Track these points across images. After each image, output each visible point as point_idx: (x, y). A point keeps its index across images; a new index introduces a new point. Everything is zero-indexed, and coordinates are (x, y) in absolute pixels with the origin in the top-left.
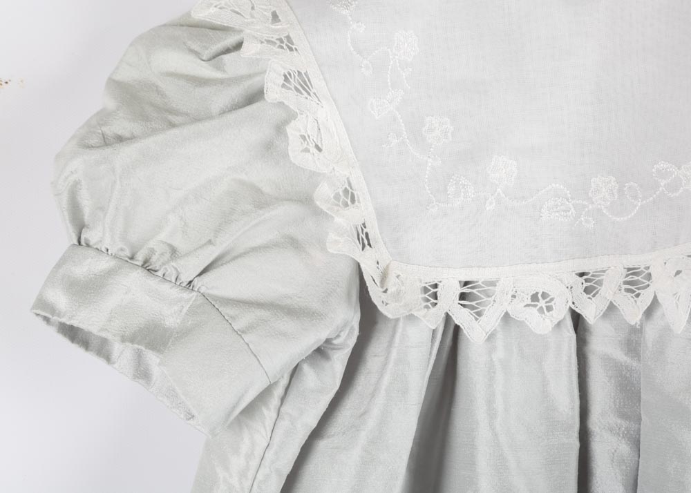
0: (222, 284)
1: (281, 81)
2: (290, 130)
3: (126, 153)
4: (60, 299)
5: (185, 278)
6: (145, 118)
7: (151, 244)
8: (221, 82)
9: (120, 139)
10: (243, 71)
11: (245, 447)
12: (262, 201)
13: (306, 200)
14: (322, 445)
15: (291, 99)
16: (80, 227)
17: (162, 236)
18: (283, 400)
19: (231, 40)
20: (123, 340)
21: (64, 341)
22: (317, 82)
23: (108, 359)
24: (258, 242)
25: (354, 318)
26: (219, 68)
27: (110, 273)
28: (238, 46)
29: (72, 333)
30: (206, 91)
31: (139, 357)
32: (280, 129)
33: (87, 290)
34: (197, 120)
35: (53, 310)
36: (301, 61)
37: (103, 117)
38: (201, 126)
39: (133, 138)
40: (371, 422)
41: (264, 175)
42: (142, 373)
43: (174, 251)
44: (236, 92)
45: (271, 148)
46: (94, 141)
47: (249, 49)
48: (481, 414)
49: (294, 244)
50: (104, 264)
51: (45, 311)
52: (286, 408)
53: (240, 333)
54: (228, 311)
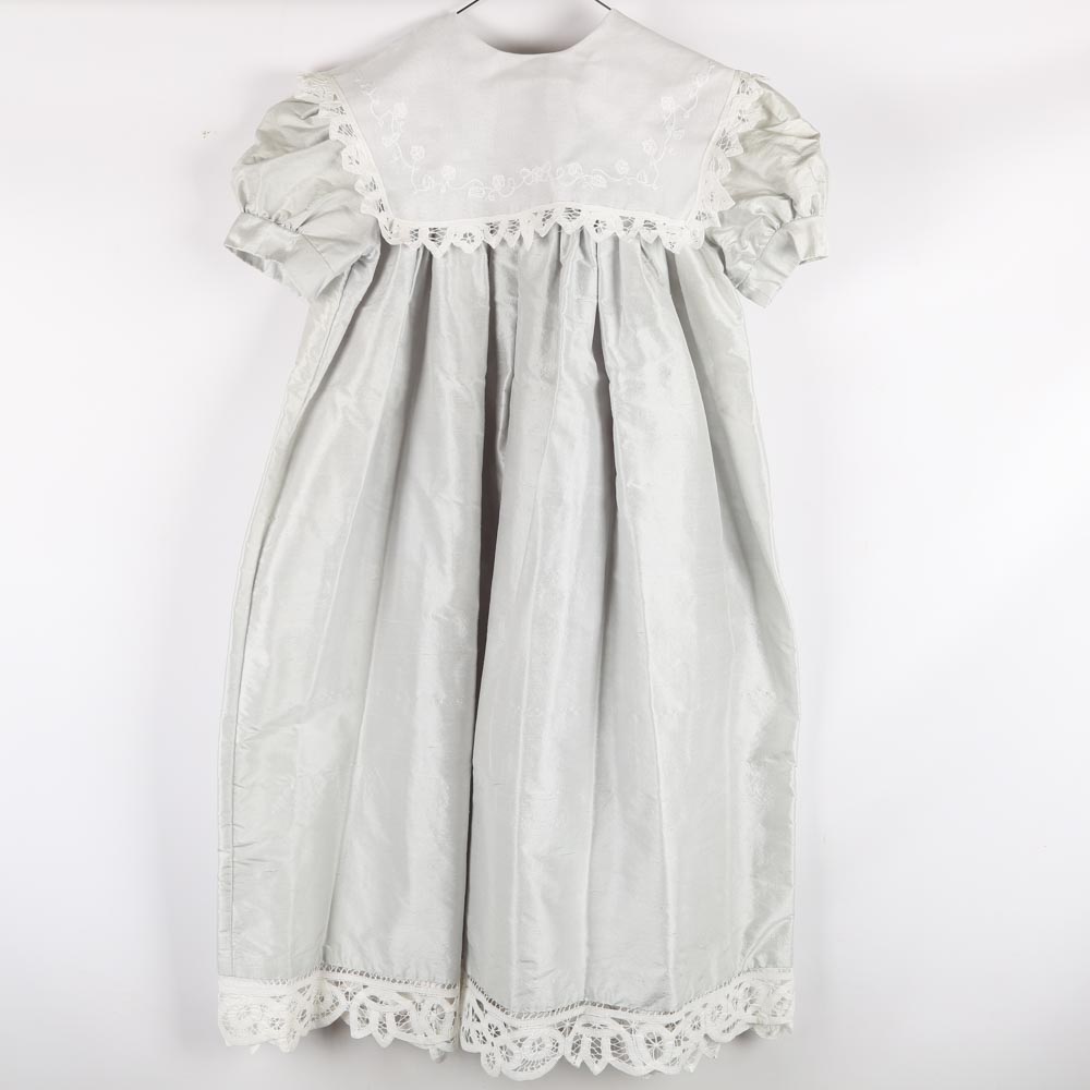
0: (313, 229)
1: (337, 129)
2: (343, 153)
3: (264, 167)
4: (237, 239)
5: (295, 227)
6: (274, 149)
7: (279, 211)
8: (310, 130)
9: (262, 160)
10: (322, 124)
11: (327, 309)
12: (330, 188)
13: (350, 188)
14: (365, 309)
15: (342, 138)
16: (245, 203)
17: (284, 208)
18: (345, 287)
19: (314, 109)
20: (267, 258)
21: (240, 260)
22: (356, 130)
23: (262, 270)
24: (327, 210)
25: (378, 248)
26: (310, 123)
27: (259, 226)
28: (316, 113)
29: (244, 256)
30: (303, 135)
31: (276, 267)
32: (338, 154)
33: (249, 234)
34: (299, 149)
35: (233, 244)
36: (348, 119)
37: (254, 149)
38: (300, 153)
39: (268, 159)
40: (387, 297)
41: (331, 176)
42: (278, 275)
43: (289, 215)
44: (318, 135)
45: (334, 162)
46: (249, 161)
47: (322, 114)
49: (346, 210)
50: (257, 221)
51: (230, 245)
52: (347, 290)
53: (320, 253)
54: (314, 243)
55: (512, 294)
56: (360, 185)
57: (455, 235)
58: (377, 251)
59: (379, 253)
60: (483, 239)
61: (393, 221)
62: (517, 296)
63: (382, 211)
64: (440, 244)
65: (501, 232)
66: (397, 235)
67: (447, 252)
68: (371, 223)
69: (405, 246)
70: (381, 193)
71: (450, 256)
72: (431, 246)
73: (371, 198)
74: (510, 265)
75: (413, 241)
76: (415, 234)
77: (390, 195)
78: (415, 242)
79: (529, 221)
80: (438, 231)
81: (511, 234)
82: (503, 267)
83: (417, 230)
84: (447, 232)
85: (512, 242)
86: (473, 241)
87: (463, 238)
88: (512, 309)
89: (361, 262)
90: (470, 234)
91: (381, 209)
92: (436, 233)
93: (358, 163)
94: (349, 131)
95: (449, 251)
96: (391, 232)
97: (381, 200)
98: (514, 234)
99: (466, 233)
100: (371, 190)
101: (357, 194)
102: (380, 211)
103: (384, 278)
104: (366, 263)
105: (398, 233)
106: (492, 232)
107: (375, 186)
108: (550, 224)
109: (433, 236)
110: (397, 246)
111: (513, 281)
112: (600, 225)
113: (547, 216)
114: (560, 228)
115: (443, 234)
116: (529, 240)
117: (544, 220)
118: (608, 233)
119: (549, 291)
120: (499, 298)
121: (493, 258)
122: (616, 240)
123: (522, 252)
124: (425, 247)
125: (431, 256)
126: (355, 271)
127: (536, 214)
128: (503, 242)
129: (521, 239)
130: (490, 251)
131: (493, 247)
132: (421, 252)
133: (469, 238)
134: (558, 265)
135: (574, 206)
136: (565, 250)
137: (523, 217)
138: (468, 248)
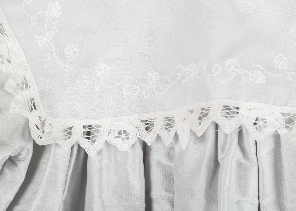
55: (168, 191)
56: (10, 84)
57: (110, 133)
58: (28, 150)
59: (31, 152)
60: (138, 136)
61: (45, 119)
62: (174, 193)
63: (34, 110)
64: (94, 142)
65: (157, 129)
66: (50, 133)
67: (102, 149)
68: (21, 123)
69: (57, 145)
70: (34, 92)
71: (105, 152)
72: (85, 144)
73: (23, 96)
74: (165, 161)
75: (66, 139)
76: (69, 132)
77: (42, 94)
78: (68, 140)
79: (185, 119)
80: (93, 128)
81: (166, 130)
82: (160, 163)
83: (71, 128)
84: (102, 129)
85: (168, 139)
86: (128, 138)
87: (117, 135)
88: (168, 206)
89: (12, 161)
90: (125, 132)
91: (33, 107)
92: (91, 130)
93: (10, 62)
94: (1, 30)
95: (104, 149)
96: (43, 132)
97: (33, 99)
98: (169, 131)
99: (121, 131)
100: (22, 89)
101: (8, 93)
102: (32, 109)
103: (37, 176)
104: (18, 163)
105: (50, 132)
106: (147, 129)
107: (27, 84)
108: (207, 123)
109: (88, 133)
110: (50, 145)
111: (169, 177)
112: (260, 123)
113: (204, 115)
114: (217, 126)
115: (98, 132)
116: (185, 139)
117: (200, 118)
118: (270, 131)
119: (206, 191)
120: (155, 194)
121: (149, 154)
122: (277, 138)
123: (177, 149)
124: (79, 147)
125: (86, 155)
126: (6, 170)
127: (192, 112)
128: (159, 138)
129: (176, 136)
130: (146, 149)
131: (149, 144)
132: (76, 149)
133: (123, 136)
134: (216, 165)
135: (232, 104)
136: (223, 149)
137: (177, 115)
138: (123, 145)
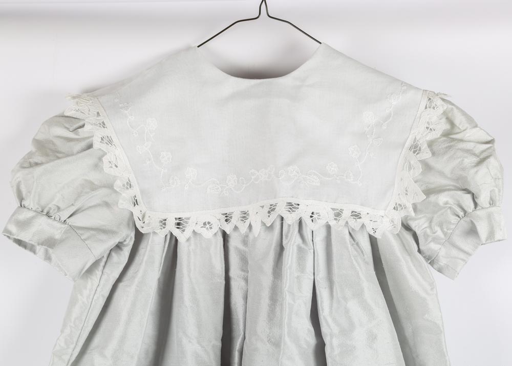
0: (77, 221)
1: (100, 140)
2: (104, 159)
3: (38, 170)
4: (13, 229)
5: (63, 219)
6: (47, 155)
7: (50, 206)
8: (77, 140)
9: (37, 164)
10: (86, 135)
11: (89, 285)
12: (93, 187)
13: (110, 186)
14: (121, 285)
15: (104, 147)
16: (21, 199)
17: (54, 203)
18: (104, 267)
19: (81, 123)
20: (39, 244)
21: (16, 246)
22: (115, 140)
23: (34, 252)
26: (77, 134)
27: (33, 218)
28: (83, 126)
29: (19, 242)
30: (72, 144)
31: (47, 251)
32: (100, 159)
33: (24, 225)
34: (68, 156)
35: (10, 233)
36: (108, 132)
37: (30, 154)
38: (69, 159)
39: (42, 164)
40: (140, 274)
41: (94, 177)
42: (48, 258)
43: (59, 208)
44: (83, 144)
45: (97, 166)
46: (25, 165)
47: (87, 128)
48: (185, 271)
49: (107, 204)
50: (30, 214)
51: (8, 233)
52: (106, 270)
53: (84, 240)
54: (80, 232)
55: (243, 270)
56: (118, 184)
57: (197, 224)
58: (131, 238)
59: (133, 239)
60: (219, 226)
61: (145, 213)
62: (248, 272)
63: (136, 205)
64: (184, 231)
65: (235, 220)
66: (149, 224)
67: (190, 237)
68: (127, 215)
69: (154, 233)
70: (136, 191)
71: (192, 240)
72: (177, 232)
73: (127, 194)
74: (241, 247)
75: (161, 229)
76: (164, 223)
77: (143, 192)
78: (163, 230)
79: (257, 213)
80: (183, 220)
81: (242, 222)
82: (236, 248)
83: (166, 220)
84: (190, 221)
85: (243, 229)
86: (211, 228)
87: (203, 225)
88: (243, 283)
89: (119, 247)
90: (209, 223)
91: (136, 203)
92: (181, 222)
93: (117, 167)
94: (110, 142)
95: (191, 236)
96: (144, 223)
97: (135, 196)
98: (245, 222)
99: (206, 222)
100: (127, 188)
101: (116, 192)
102: (135, 205)
103: (138, 259)
104: (123, 248)
105: (149, 223)
106: (226, 220)
107: (130, 185)
108: (274, 216)
109: (178, 224)
110: (148, 234)
111: (244, 260)
112: (315, 216)
113: (272, 209)
114: (282, 219)
115: (187, 223)
116: (257, 229)
117: (269, 212)
118: (322, 222)
119: (274, 269)
120: (233, 273)
121: (228, 241)
122: (328, 228)
123: (251, 237)
124: (171, 234)
125: (176, 240)
126: (113, 254)
127: (263, 207)
128: (236, 228)
129: (250, 227)
130: (225, 236)
131: (228, 232)
132: (168, 237)
133: (208, 226)
134: (281, 249)
135: (294, 201)
136: (287, 236)
137: (251, 209)
138: (207, 234)
